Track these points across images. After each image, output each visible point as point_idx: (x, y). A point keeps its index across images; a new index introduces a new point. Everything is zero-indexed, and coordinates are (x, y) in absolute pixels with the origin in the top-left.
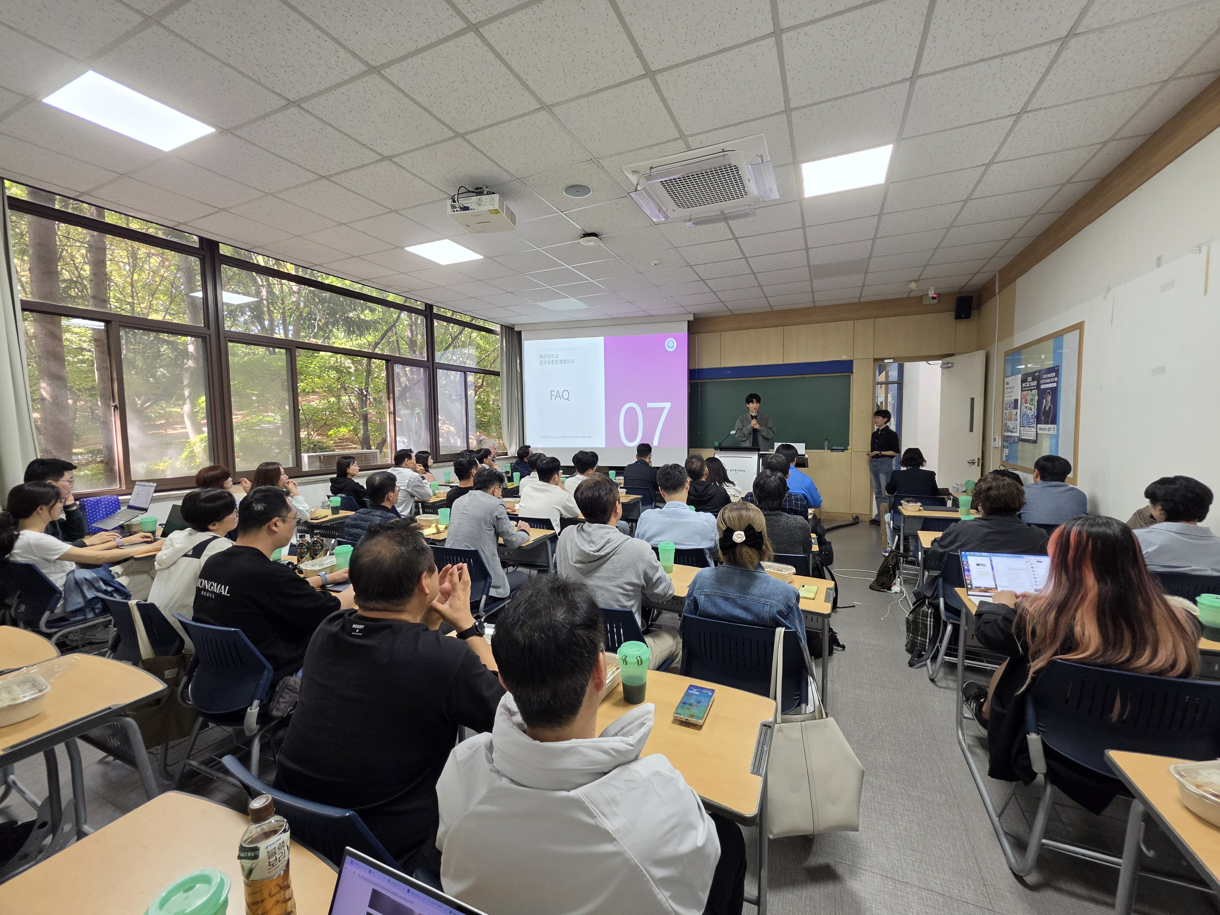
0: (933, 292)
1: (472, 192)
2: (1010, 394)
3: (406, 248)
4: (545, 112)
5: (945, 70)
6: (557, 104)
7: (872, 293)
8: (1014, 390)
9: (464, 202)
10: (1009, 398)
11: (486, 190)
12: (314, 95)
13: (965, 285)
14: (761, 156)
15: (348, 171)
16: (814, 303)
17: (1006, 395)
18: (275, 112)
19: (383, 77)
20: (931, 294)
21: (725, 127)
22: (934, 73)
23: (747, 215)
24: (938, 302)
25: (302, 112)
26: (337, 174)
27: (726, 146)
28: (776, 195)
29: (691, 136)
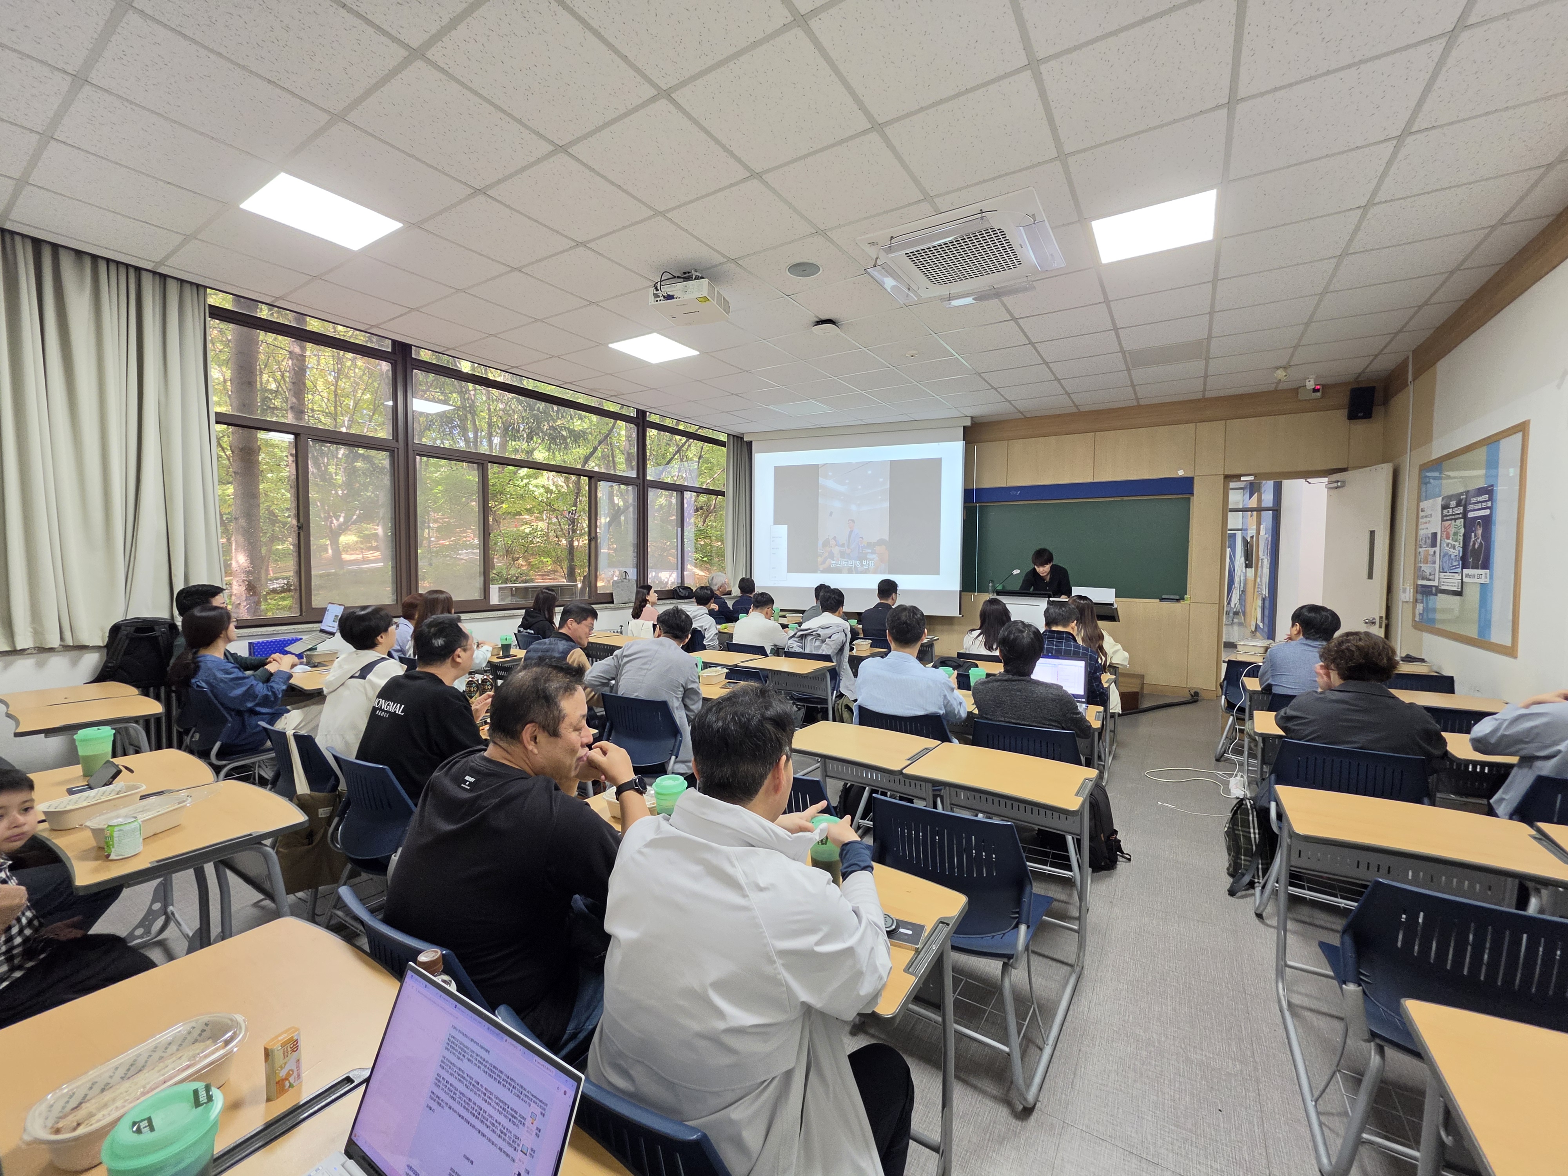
0: (1312, 382)
1: (678, 277)
2: (1427, 525)
3: (610, 345)
4: (755, 181)
5: (1276, 89)
6: (768, 171)
7: (1220, 386)
8: (1432, 519)
9: (667, 290)
10: (1426, 531)
11: (694, 274)
12: (499, 182)
13: (1363, 372)
14: (1033, 215)
15: (540, 260)
16: (1138, 402)
17: (1420, 527)
18: (461, 202)
19: (570, 154)
20: (1310, 385)
21: (980, 183)
22: (1262, 94)
23: (1025, 289)
24: (1323, 396)
25: (490, 200)
26: (529, 264)
27: (985, 205)
28: (1059, 262)
29: (938, 196)
